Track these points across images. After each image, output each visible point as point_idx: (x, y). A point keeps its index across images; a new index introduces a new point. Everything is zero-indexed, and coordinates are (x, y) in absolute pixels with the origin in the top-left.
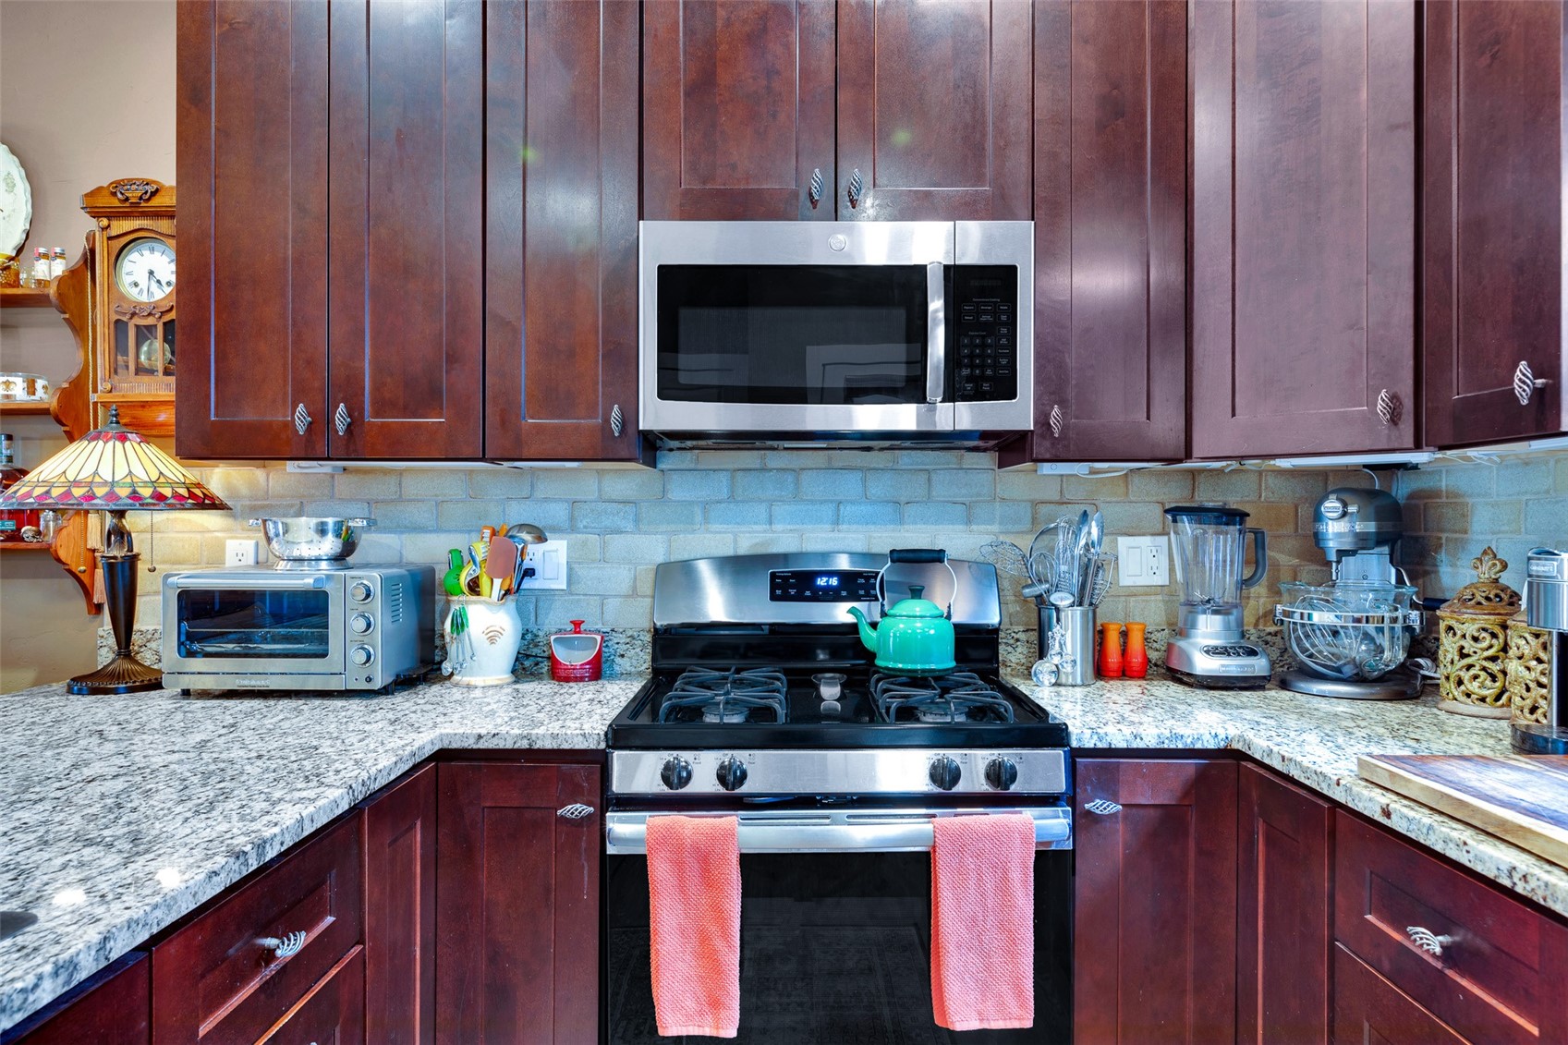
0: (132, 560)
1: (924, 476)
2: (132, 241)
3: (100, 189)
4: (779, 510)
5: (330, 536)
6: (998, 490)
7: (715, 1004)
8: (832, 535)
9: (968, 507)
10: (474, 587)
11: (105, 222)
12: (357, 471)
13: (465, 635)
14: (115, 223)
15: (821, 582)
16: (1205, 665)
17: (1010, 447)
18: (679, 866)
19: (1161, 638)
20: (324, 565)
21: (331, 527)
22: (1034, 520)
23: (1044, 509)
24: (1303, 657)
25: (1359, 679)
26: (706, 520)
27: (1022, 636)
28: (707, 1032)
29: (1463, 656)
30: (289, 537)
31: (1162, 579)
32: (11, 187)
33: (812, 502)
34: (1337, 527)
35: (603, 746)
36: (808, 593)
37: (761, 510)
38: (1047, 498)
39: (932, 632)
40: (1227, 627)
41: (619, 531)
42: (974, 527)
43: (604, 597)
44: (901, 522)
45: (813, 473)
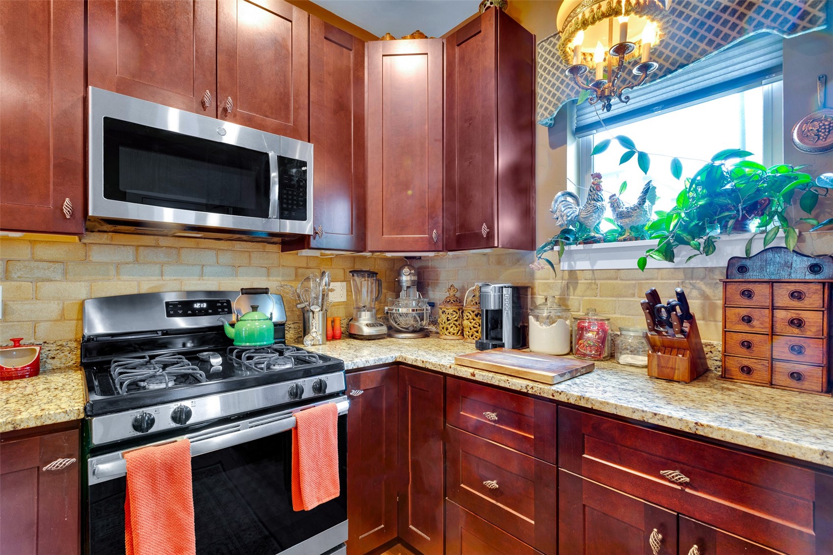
1: (247, 255)
4: (166, 269)
6: (281, 262)
8: (199, 282)
9: (268, 269)
15: (197, 306)
16: (367, 331)
19: (345, 322)
22: (296, 275)
23: (300, 271)
24: (396, 325)
25: (413, 332)
26: (118, 273)
27: (292, 326)
29: (448, 320)
31: (344, 299)
33: (187, 265)
34: (406, 278)
35: (82, 416)
36: (190, 312)
37: (157, 269)
38: (301, 265)
39: (264, 326)
40: (372, 316)
41: (49, 280)
42: (271, 278)
43: (36, 322)
44: (236, 276)
45: (186, 249)
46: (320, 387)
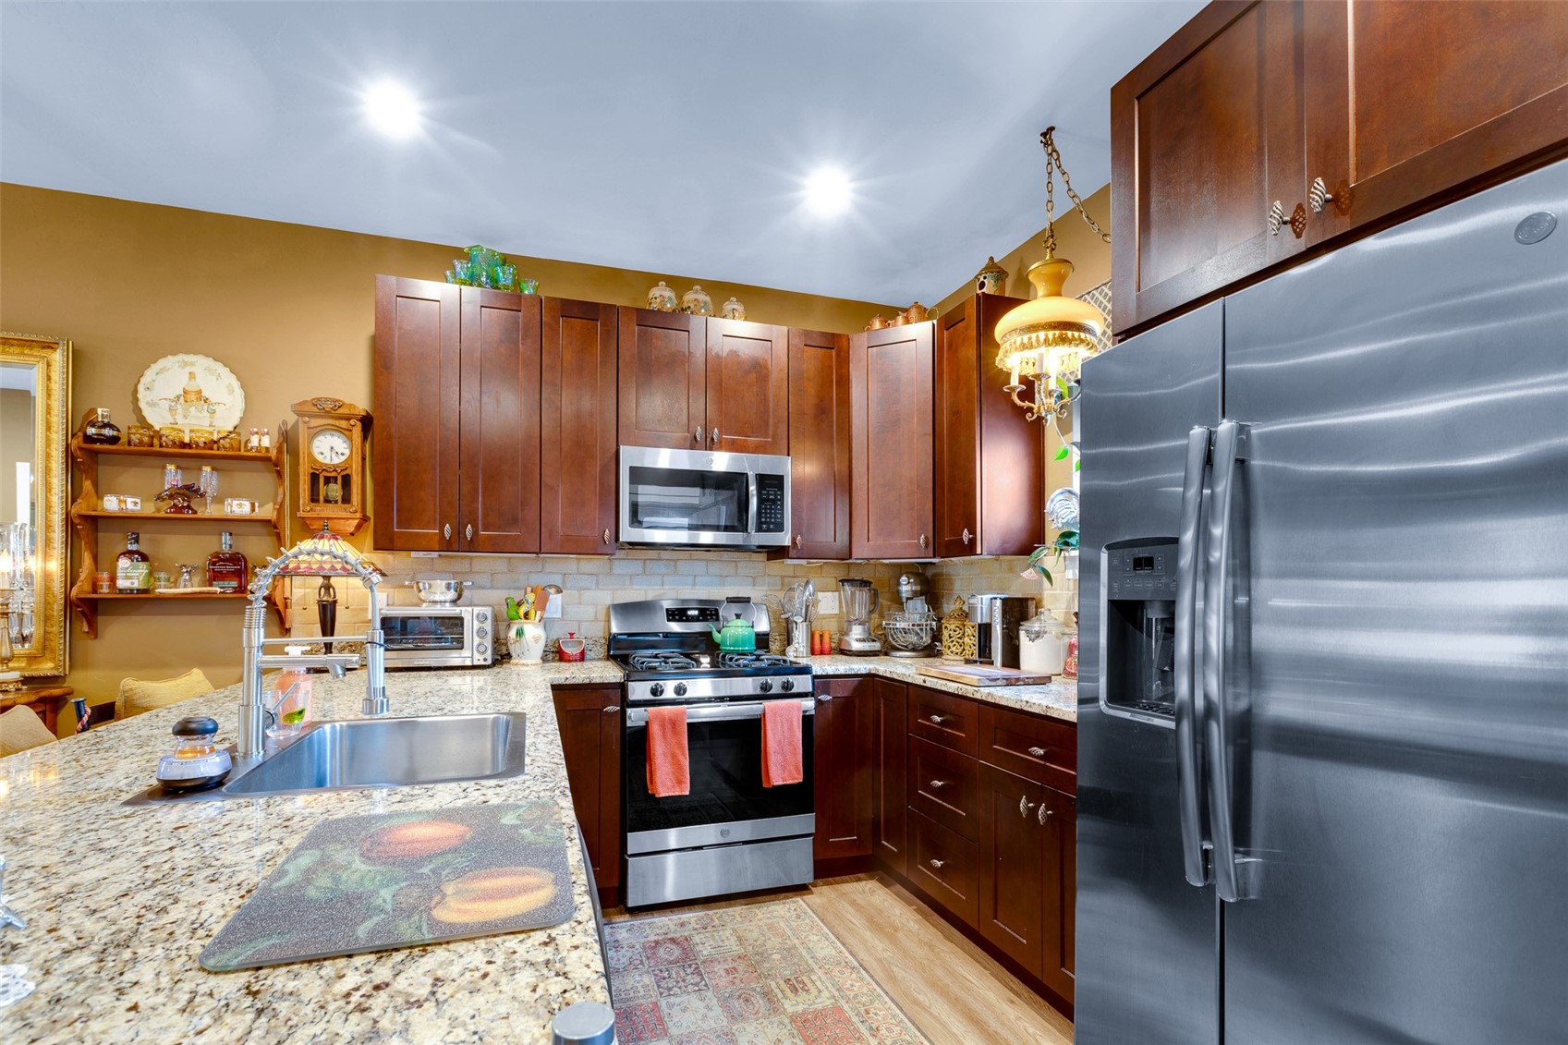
0: (335, 601)
1: (734, 564)
2: (322, 430)
3: (305, 402)
4: (666, 578)
5: (452, 591)
6: (767, 571)
7: (680, 782)
8: (691, 591)
9: (754, 578)
10: (526, 615)
11: (307, 419)
12: (447, 557)
13: (523, 639)
14: (313, 420)
15: (690, 613)
16: (856, 646)
17: (777, 553)
18: (663, 727)
19: (836, 637)
20: (447, 604)
21: (452, 585)
22: (782, 585)
23: (787, 580)
24: (893, 642)
25: (914, 650)
26: (631, 584)
27: (777, 637)
28: (677, 794)
29: (950, 637)
30: (432, 590)
31: (836, 611)
32: (231, 392)
33: (683, 575)
34: (906, 587)
35: (622, 680)
36: (684, 618)
37: (659, 579)
38: (787, 574)
39: (747, 634)
40: (864, 631)
41: (588, 589)
42: (756, 588)
43: (580, 622)
44: (724, 585)
45: (683, 562)
46: (787, 686)
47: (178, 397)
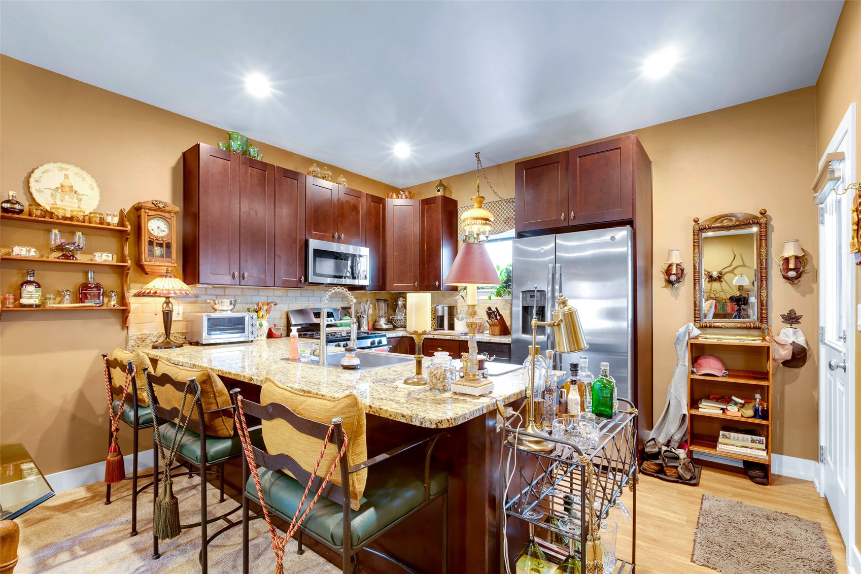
0: (171, 311)
3: (148, 201)
4: (310, 299)
5: (232, 305)
10: (263, 316)
11: (147, 211)
13: (262, 327)
14: (150, 212)
19: (372, 324)
26: (296, 301)
37: (307, 299)
41: (278, 303)
42: (343, 303)
45: (316, 291)
46: (380, 342)
47: (57, 189)
